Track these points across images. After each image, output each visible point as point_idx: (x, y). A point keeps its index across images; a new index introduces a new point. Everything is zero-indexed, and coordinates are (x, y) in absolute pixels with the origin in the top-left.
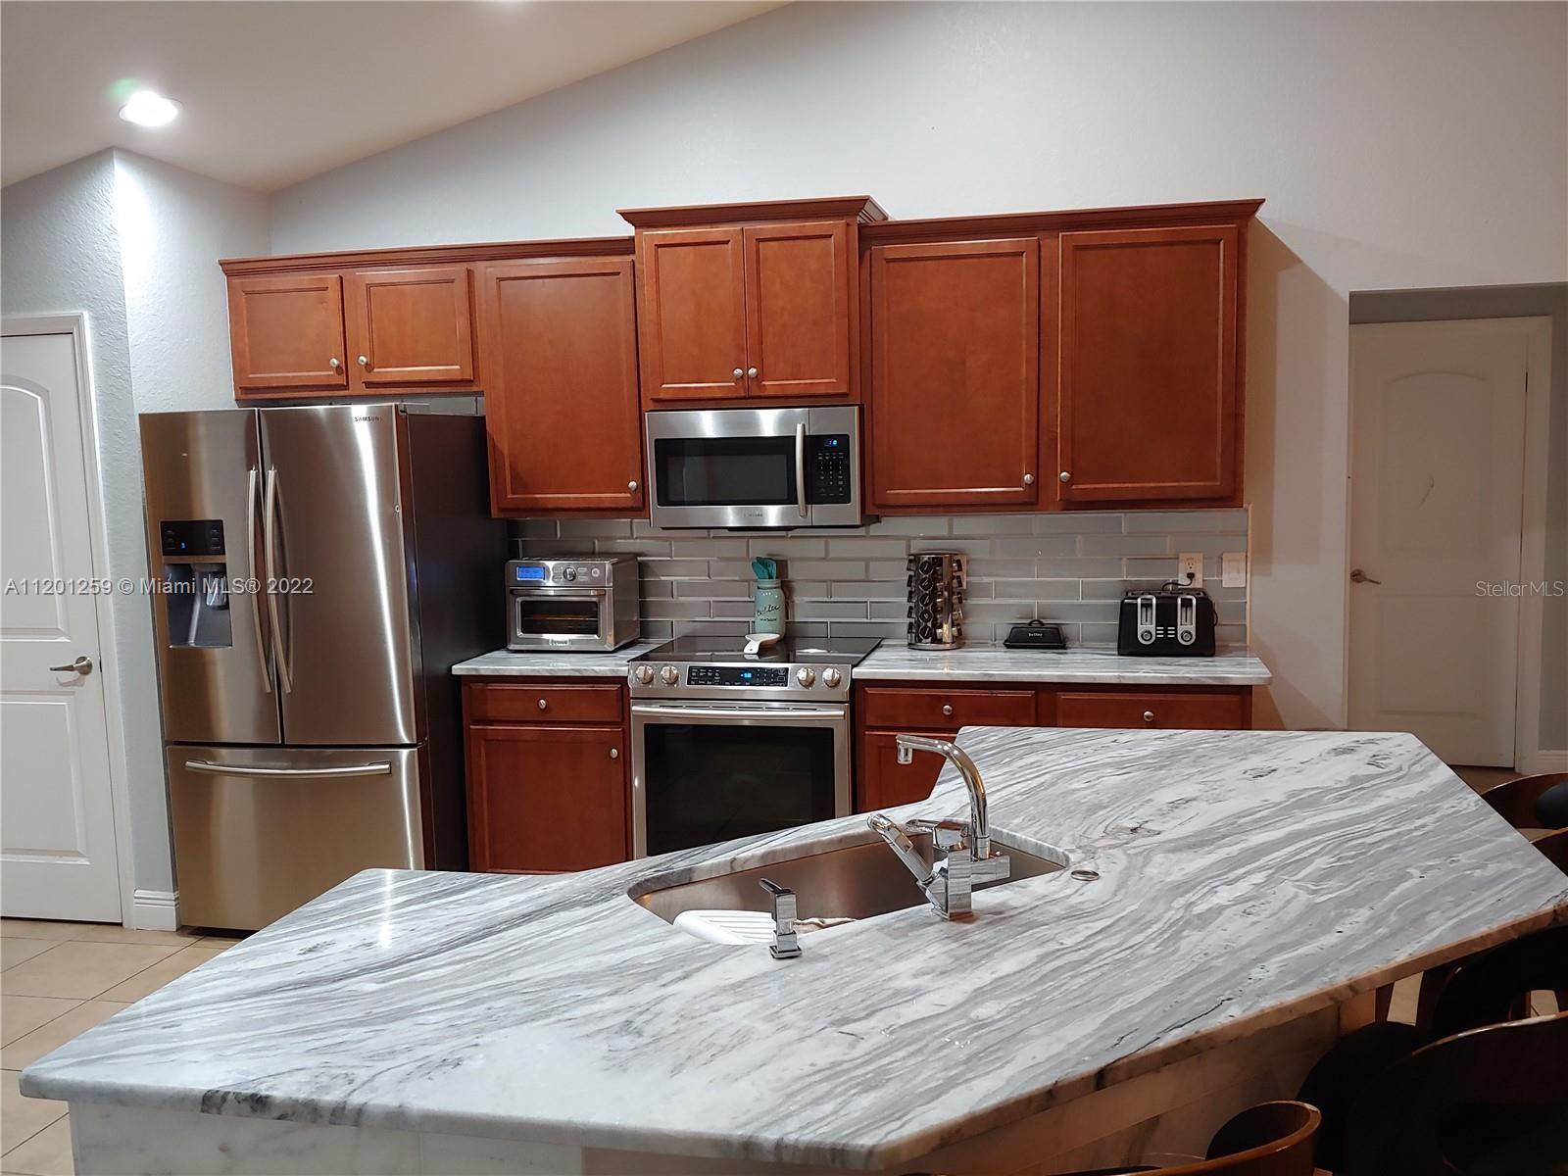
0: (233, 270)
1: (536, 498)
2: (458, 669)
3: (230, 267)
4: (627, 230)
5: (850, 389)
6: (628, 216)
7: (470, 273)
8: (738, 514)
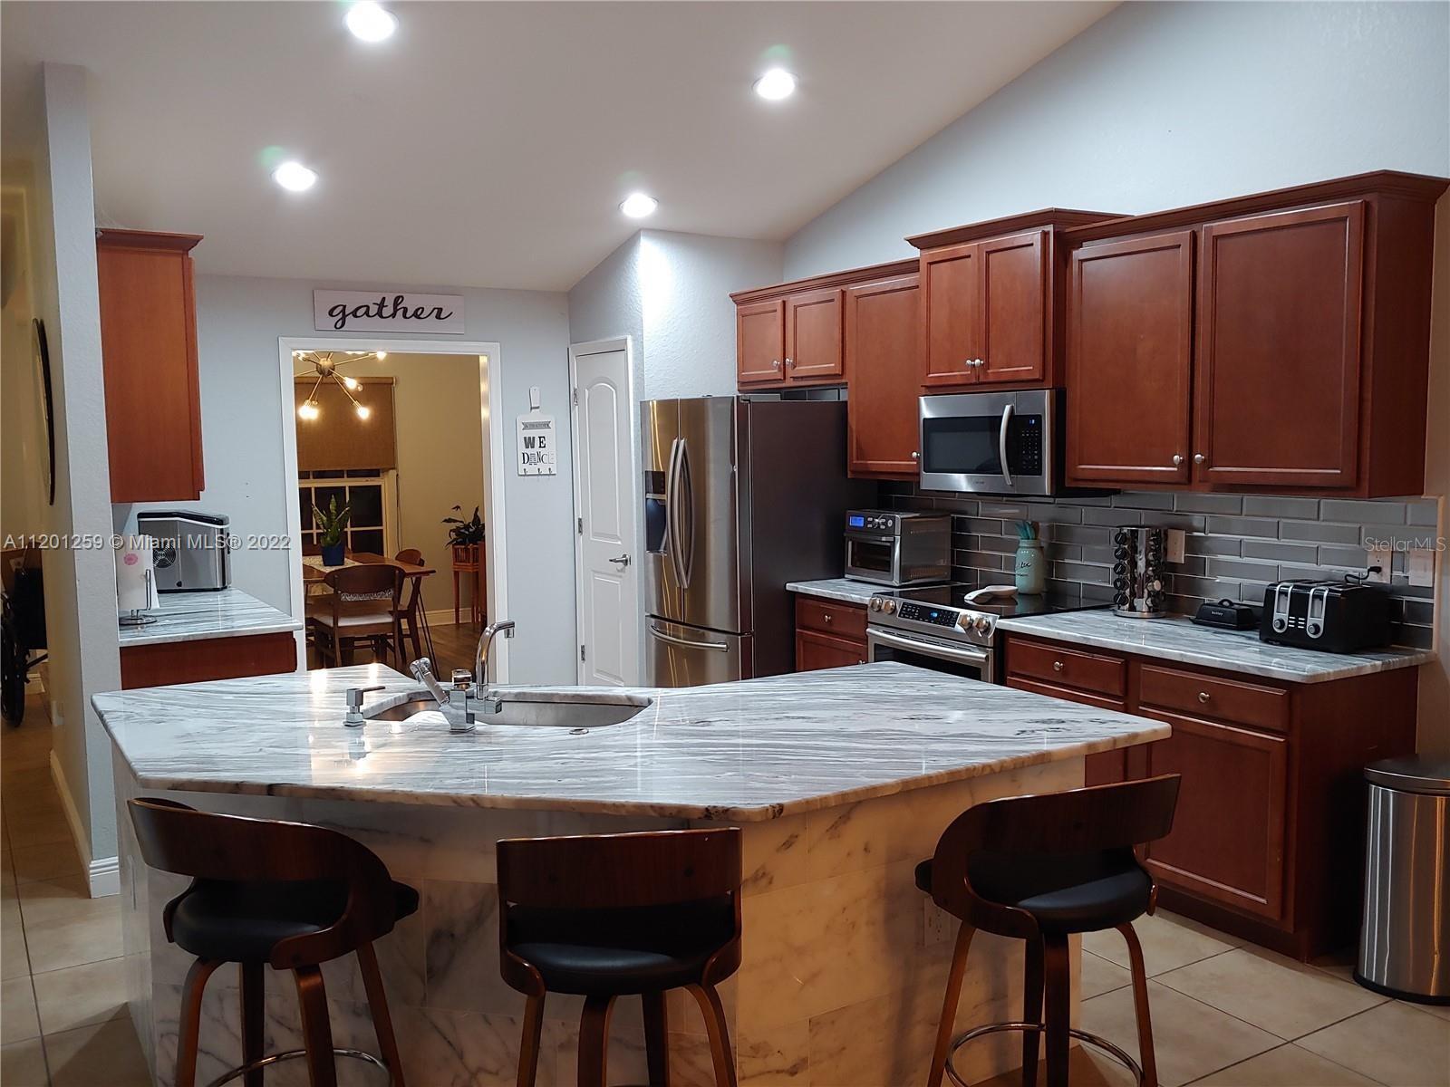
0: (740, 300)
1: (867, 464)
2: (790, 586)
3: (738, 298)
4: (915, 253)
5: (1044, 375)
6: (914, 242)
7: (843, 293)
8: (969, 480)
